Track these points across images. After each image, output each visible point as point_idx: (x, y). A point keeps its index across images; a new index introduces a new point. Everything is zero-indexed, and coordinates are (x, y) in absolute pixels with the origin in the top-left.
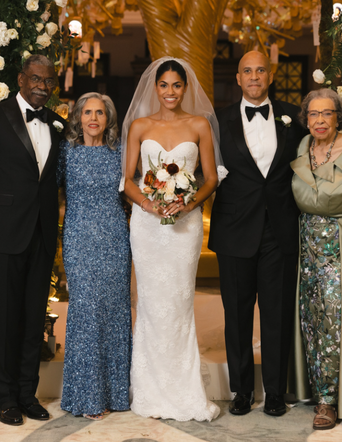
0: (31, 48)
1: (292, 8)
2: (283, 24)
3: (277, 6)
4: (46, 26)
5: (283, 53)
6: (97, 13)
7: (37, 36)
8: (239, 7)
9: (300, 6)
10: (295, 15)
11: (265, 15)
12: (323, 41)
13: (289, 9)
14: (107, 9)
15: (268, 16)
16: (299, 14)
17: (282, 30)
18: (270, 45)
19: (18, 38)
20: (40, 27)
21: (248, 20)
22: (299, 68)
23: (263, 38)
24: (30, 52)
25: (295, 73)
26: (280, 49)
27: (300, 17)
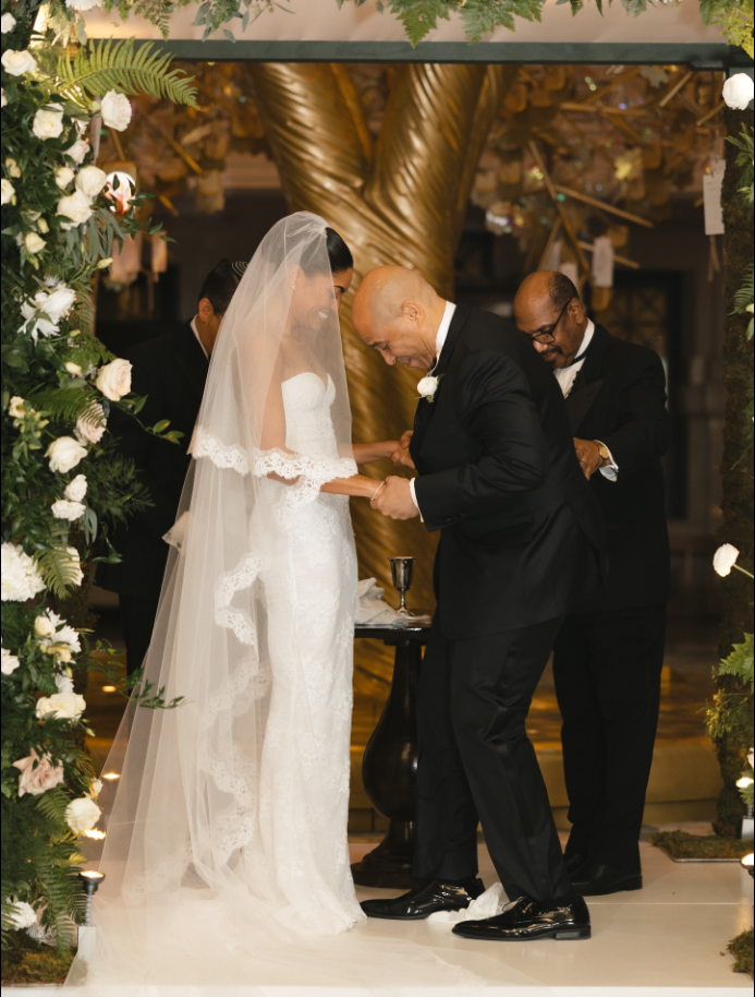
0: (44, 227)
1: (646, 148)
2: (624, 188)
3: (608, 144)
4: (79, 176)
5: (624, 261)
6: (160, 158)
7: (59, 196)
8: (513, 146)
9: (666, 143)
10: (655, 164)
11: (579, 165)
12: (732, 220)
13: (637, 151)
14: (184, 148)
15: (586, 169)
16: (663, 163)
17: (621, 205)
18: (591, 242)
19: (14, 203)
20: (64, 176)
21: (535, 180)
22: (660, 303)
23: (574, 221)
24: (42, 236)
25: (648, 315)
26: (617, 251)
27: (667, 170)
